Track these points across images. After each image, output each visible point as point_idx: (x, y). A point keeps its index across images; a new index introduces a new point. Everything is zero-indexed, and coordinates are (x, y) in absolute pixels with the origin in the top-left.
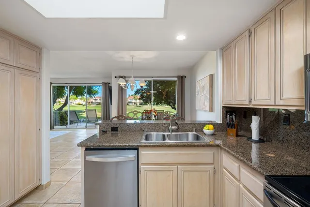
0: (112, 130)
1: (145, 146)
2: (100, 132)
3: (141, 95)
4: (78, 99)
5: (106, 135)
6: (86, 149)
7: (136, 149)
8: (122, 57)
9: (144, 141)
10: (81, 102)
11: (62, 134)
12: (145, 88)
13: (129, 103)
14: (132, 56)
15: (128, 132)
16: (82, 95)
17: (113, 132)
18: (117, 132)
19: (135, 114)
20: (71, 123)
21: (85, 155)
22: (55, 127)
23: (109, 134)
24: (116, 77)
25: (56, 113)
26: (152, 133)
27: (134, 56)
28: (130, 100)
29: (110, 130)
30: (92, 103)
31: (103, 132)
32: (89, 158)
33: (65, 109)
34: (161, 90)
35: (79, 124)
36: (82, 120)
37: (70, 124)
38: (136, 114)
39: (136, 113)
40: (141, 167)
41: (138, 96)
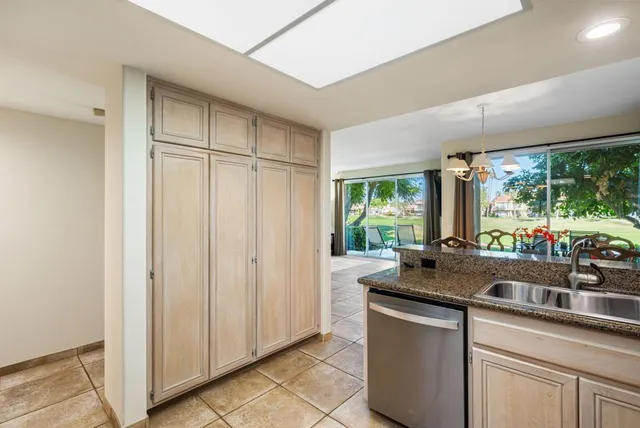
0: (423, 266)
1: (481, 306)
2: (401, 266)
3: (521, 193)
4: (388, 206)
5: (410, 272)
6: (372, 290)
7: (462, 308)
8: (460, 114)
9: (483, 296)
10: (393, 210)
11: (355, 265)
12: (536, 174)
13: (498, 211)
14: (482, 107)
15: (456, 272)
16: (391, 196)
17: (424, 269)
18: (432, 270)
19: (494, 238)
20: (373, 247)
21: (369, 300)
22: (348, 252)
23: (418, 271)
24: (449, 157)
25: (349, 230)
26: (513, 283)
27: (488, 105)
28: (500, 206)
29: (420, 264)
30: (413, 211)
31: (407, 266)
32: (375, 307)
33: (364, 223)
34: (587, 176)
35: (384, 250)
36: (390, 244)
37: (370, 249)
38: (498, 238)
39: (497, 234)
40: (474, 350)
41: (515, 194)
